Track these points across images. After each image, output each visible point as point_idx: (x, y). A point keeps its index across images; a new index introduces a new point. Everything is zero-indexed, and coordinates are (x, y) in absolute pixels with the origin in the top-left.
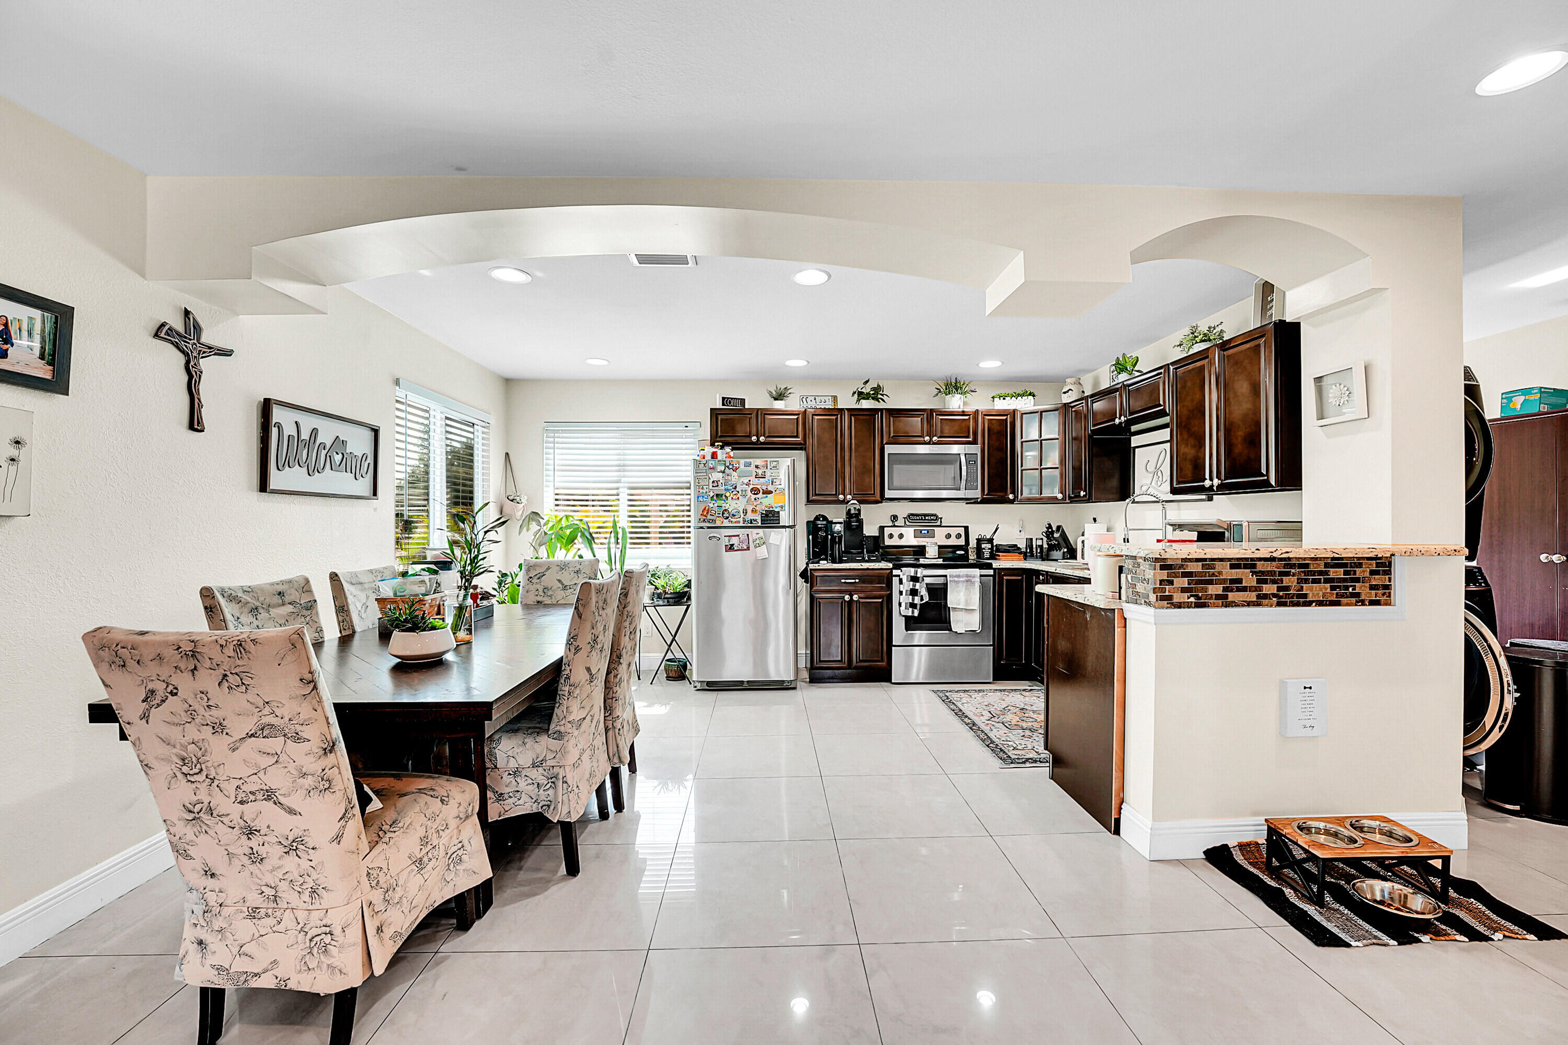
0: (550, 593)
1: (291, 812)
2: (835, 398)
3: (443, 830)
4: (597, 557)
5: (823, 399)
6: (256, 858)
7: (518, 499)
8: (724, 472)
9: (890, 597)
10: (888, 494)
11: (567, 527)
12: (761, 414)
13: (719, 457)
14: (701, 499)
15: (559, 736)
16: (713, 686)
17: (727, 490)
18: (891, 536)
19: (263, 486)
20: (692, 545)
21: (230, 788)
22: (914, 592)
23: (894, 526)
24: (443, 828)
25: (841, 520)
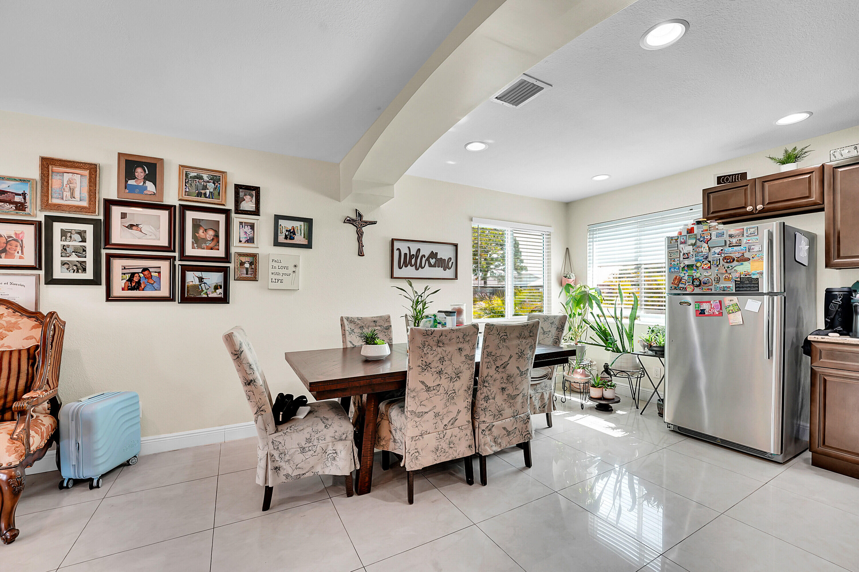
3: (322, 440)
12: (762, 182)
14: (673, 270)
17: (697, 261)
19: (392, 276)
24: (322, 439)
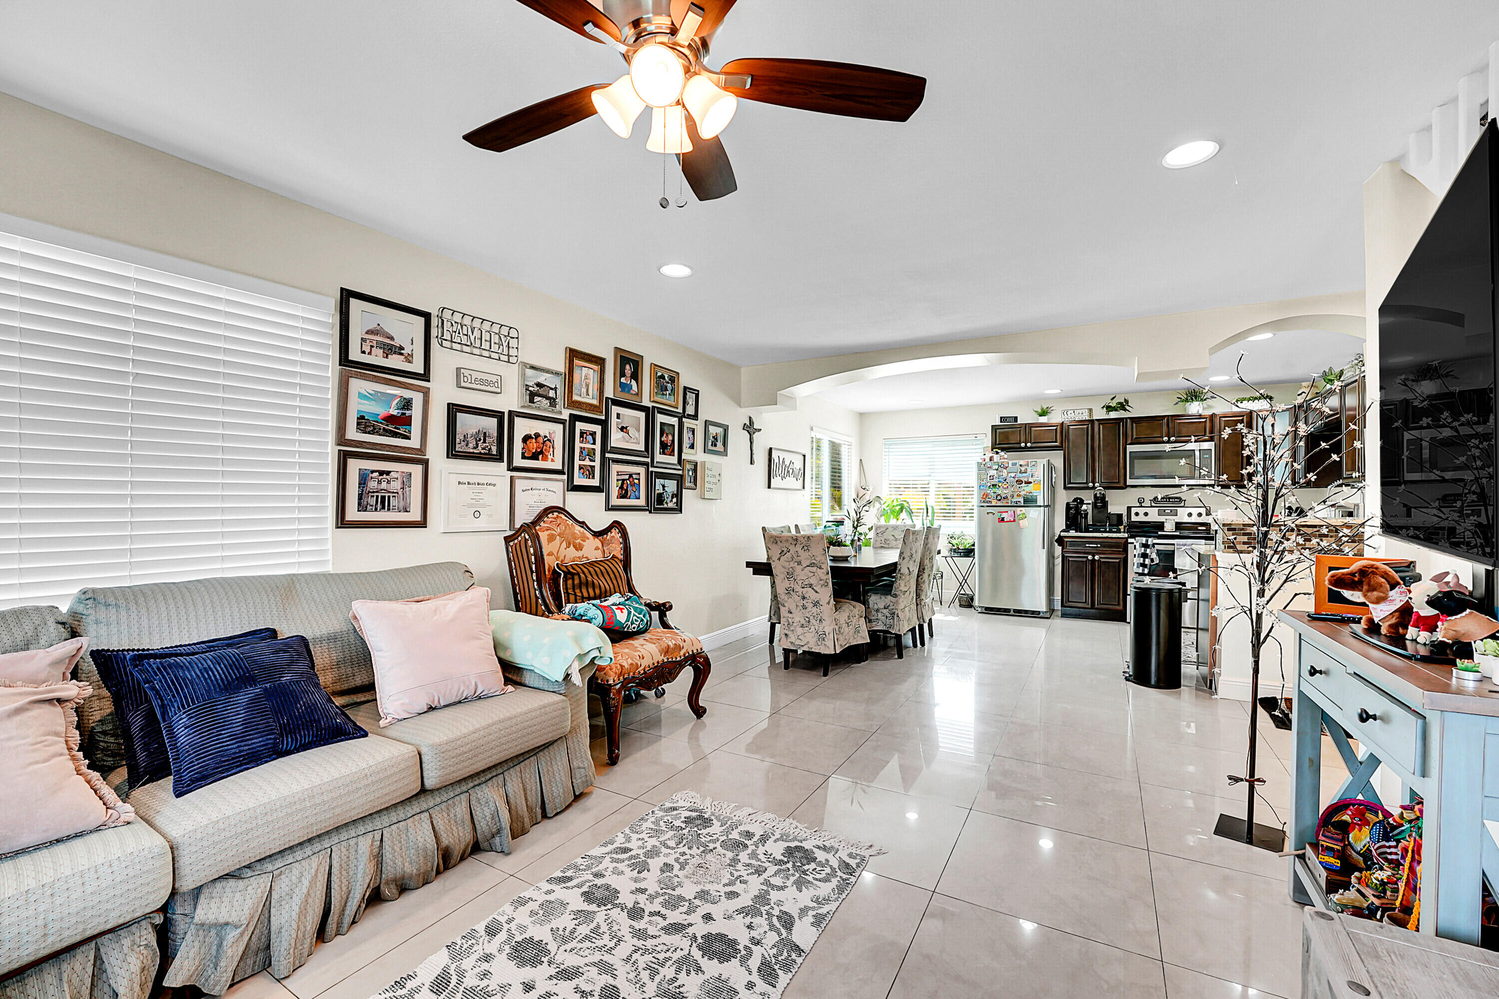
0: (888, 542)
1: (817, 592)
2: (1090, 410)
4: (915, 523)
5: (1080, 412)
6: (804, 607)
7: (867, 488)
8: (997, 470)
9: (1125, 560)
10: (1129, 482)
11: (897, 505)
12: (1029, 427)
13: (995, 460)
14: (982, 488)
15: (895, 596)
16: (989, 610)
17: (1000, 482)
18: (1137, 514)
19: (769, 487)
20: (975, 518)
21: (800, 583)
22: (1144, 556)
23: (1141, 507)
25: (1090, 502)
